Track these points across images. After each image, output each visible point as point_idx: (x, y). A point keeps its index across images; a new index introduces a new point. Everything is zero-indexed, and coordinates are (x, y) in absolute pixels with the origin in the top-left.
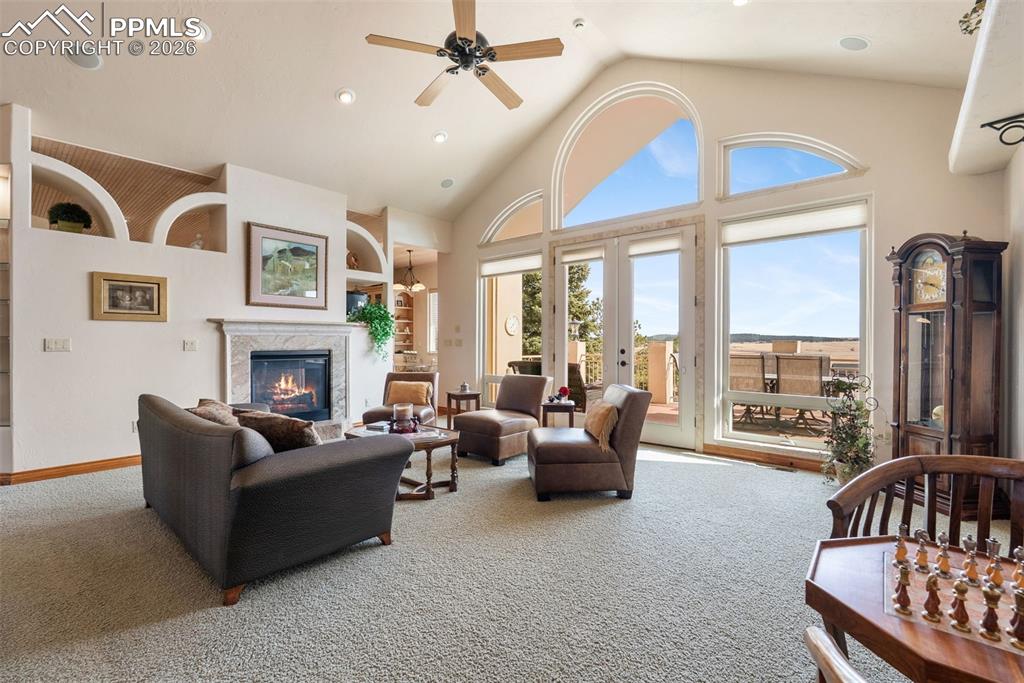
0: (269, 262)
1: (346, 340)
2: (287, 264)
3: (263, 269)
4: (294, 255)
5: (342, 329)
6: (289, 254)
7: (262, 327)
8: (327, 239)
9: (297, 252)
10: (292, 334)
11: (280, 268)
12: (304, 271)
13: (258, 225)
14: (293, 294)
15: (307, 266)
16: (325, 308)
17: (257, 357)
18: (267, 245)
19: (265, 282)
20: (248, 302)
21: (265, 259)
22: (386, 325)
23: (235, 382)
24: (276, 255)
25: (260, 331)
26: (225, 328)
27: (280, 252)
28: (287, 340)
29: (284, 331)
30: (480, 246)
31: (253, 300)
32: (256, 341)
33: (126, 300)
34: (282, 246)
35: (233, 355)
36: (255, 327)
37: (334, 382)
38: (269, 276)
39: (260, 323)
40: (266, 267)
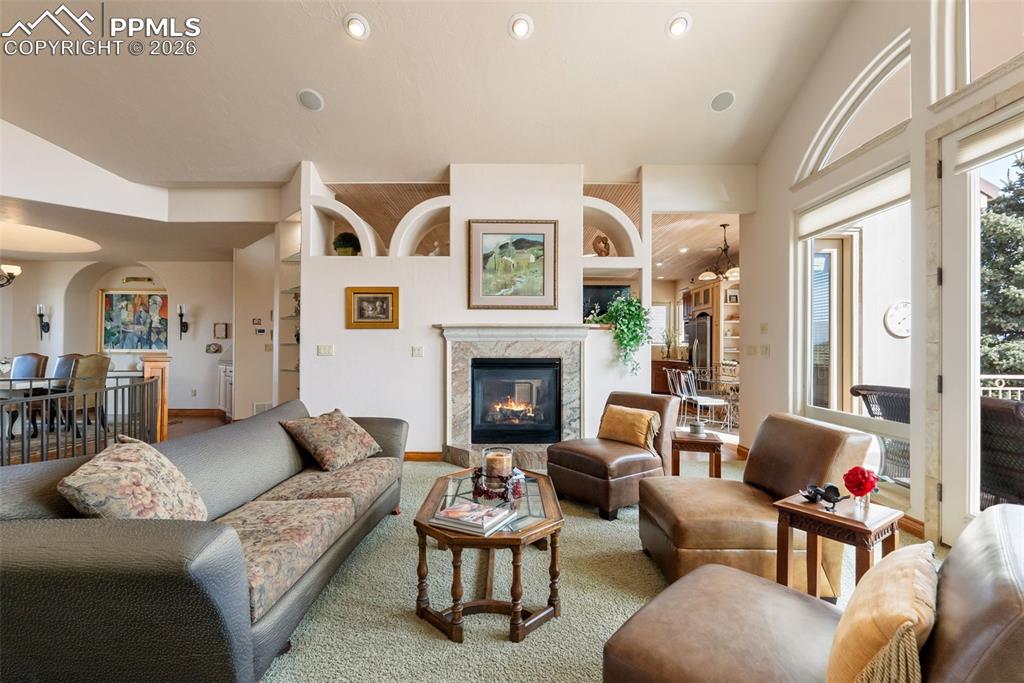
0: (491, 260)
1: (580, 345)
2: (510, 259)
3: (484, 268)
4: (517, 248)
5: (576, 332)
6: (511, 248)
7: (482, 332)
8: (555, 223)
9: (521, 244)
10: (515, 340)
11: (502, 265)
12: (529, 265)
13: (477, 222)
14: (516, 293)
15: (532, 259)
16: (554, 307)
17: (479, 364)
18: (490, 243)
19: (486, 282)
20: (469, 307)
21: (486, 257)
22: (635, 325)
23: (456, 390)
24: (498, 251)
25: (480, 336)
26: (445, 333)
27: (502, 247)
28: (509, 346)
29: (506, 336)
30: (793, 189)
31: (473, 303)
32: (476, 348)
33: (369, 312)
34: (504, 240)
35: (454, 362)
36: (474, 333)
37: (565, 399)
38: (490, 276)
39: (478, 328)
40: (488, 266)
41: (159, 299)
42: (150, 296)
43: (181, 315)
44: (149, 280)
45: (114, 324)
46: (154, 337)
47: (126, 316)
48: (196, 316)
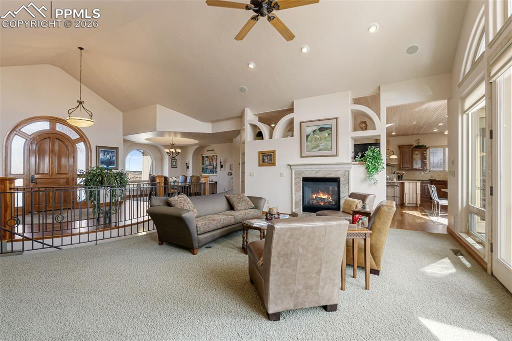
0: (310, 137)
1: (348, 172)
2: (317, 136)
3: (307, 140)
4: (320, 131)
5: (348, 166)
6: (318, 131)
7: (305, 167)
8: (337, 119)
9: (322, 129)
10: (319, 170)
11: (314, 139)
12: (325, 138)
13: (304, 122)
14: (320, 150)
15: (327, 135)
16: (337, 155)
17: (305, 180)
18: (309, 130)
19: (307, 146)
20: (301, 157)
21: (307, 136)
23: (296, 190)
24: (312, 133)
25: (305, 168)
26: (292, 167)
27: (314, 131)
28: (317, 172)
29: (315, 168)
31: (303, 155)
32: (304, 174)
33: (266, 160)
34: (314, 128)
35: (295, 179)
36: (303, 167)
37: (341, 195)
38: (309, 144)
39: (304, 165)
40: (308, 140)
41: (215, 157)
42: (213, 156)
43: (221, 162)
44: (213, 150)
45: (204, 166)
46: (214, 170)
47: (207, 163)
48: (225, 162)
